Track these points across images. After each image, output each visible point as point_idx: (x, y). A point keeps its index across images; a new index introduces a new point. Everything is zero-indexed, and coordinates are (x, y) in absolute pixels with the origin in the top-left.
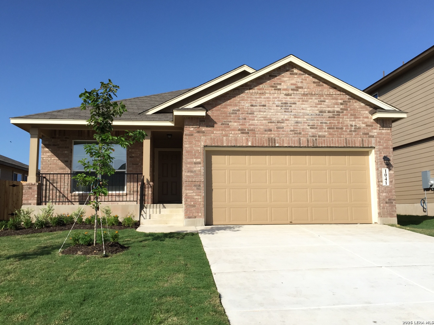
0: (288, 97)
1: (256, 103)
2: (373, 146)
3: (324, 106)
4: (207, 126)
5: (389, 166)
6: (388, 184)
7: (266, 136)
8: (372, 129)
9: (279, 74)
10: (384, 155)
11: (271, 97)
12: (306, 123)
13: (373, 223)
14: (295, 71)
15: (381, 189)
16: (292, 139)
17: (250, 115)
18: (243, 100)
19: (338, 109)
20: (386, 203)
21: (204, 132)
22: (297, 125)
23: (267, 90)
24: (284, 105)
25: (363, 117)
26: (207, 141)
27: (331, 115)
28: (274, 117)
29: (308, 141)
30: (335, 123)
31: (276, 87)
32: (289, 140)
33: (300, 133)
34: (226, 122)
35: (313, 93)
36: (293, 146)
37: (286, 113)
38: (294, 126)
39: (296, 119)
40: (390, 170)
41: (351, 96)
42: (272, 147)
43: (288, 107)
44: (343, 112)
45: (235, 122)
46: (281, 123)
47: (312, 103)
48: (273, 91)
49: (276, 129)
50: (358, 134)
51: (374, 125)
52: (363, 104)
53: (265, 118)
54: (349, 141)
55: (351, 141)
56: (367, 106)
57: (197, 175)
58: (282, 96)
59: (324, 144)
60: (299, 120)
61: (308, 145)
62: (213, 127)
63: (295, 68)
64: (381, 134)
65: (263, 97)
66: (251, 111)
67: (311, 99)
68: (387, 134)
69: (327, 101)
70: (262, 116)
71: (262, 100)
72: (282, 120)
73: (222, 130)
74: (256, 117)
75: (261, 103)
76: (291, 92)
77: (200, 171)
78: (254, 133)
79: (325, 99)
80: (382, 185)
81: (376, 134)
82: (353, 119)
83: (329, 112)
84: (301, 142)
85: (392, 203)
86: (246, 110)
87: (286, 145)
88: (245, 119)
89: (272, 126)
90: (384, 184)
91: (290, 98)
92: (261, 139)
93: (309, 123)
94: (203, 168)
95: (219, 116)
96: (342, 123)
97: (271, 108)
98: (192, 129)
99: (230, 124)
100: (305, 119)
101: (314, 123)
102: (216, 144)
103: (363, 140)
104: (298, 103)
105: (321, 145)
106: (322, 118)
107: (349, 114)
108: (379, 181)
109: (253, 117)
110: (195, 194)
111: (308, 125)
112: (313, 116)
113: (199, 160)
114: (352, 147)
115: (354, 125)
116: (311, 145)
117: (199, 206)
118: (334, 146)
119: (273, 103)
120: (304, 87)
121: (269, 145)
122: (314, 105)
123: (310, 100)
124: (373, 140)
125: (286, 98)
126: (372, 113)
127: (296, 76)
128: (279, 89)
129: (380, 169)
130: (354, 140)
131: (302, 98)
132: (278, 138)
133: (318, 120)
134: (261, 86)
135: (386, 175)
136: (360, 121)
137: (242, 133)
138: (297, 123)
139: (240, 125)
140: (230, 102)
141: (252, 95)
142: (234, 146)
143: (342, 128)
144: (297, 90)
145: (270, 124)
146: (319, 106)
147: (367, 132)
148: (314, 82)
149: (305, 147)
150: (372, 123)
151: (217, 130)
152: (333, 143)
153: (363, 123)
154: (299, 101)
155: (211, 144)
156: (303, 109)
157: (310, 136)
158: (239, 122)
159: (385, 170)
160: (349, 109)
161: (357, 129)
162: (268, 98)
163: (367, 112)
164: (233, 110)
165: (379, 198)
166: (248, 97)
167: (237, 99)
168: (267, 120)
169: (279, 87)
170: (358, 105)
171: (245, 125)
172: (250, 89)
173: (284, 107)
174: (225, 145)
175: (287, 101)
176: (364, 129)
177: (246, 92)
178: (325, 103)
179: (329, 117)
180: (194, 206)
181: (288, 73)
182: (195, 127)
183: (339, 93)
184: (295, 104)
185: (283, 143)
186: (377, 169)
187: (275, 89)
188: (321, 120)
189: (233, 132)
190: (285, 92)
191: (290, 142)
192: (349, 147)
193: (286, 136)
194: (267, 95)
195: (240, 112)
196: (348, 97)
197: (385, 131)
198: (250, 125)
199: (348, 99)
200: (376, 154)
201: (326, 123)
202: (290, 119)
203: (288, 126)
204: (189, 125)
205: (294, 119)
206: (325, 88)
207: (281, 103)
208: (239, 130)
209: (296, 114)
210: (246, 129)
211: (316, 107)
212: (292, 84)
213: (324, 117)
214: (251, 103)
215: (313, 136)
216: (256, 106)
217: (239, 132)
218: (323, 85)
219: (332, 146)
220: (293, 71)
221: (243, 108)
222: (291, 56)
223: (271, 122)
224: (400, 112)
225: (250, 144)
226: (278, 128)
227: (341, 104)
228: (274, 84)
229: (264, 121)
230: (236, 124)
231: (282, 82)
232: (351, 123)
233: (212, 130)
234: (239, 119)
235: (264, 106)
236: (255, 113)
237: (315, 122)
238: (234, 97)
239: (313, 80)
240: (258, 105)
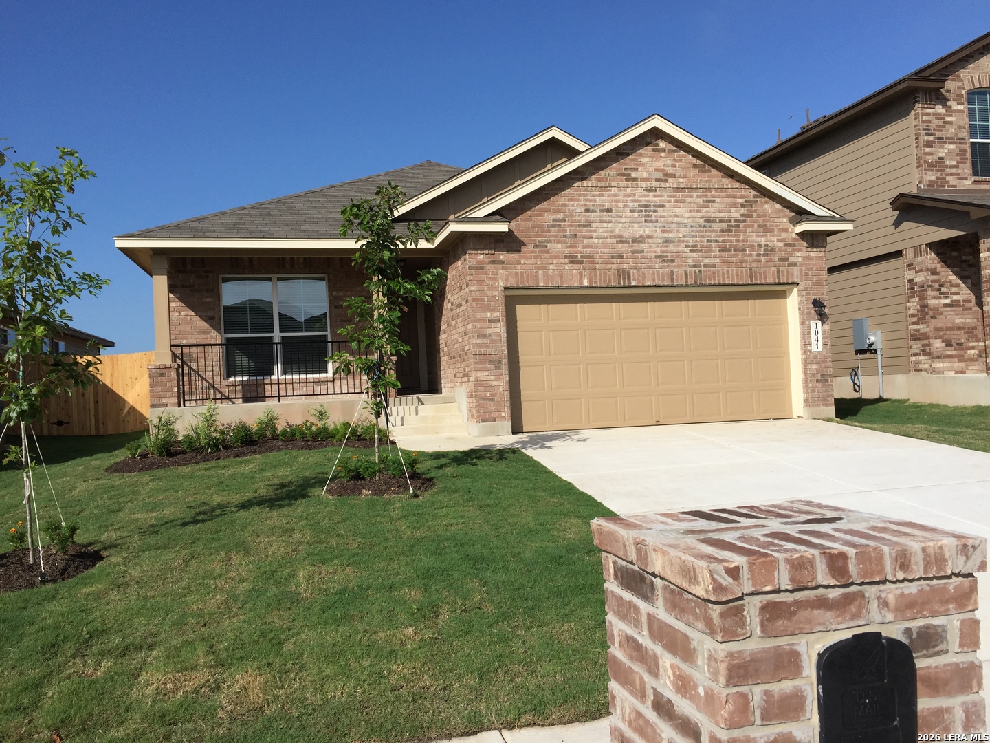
0: (651, 193)
1: (594, 205)
2: (796, 280)
3: (713, 210)
4: (508, 251)
5: (822, 316)
6: (820, 349)
7: (614, 266)
8: (795, 250)
9: (634, 151)
10: (814, 297)
11: (621, 193)
12: (683, 241)
13: (795, 416)
14: (662, 144)
15: (809, 357)
16: (658, 272)
17: (584, 229)
18: (571, 200)
19: (737, 216)
20: (817, 381)
21: (503, 262)
22: (667, 247)
23: (614, 180)
24: (644, 209)
25: (780, 230)
26: (510, 278)
27: (725, 225)
28: (627, 231)
29: (686, 275)
30: (731, 241)
31: (630, 175)
32: (653, 274)
33: (672, 261)
34: (542, 242)
35: (694, 186)
36: (661, 284)
37: (647, 224)
38: (662, 247)
39: (666, 235)
40: (823, 323)
41: (758, 191)
42: (625, 287)
43: (650, 213)
44: (744, 221)
45: (559, 242)
46: (639, 242)
47: (692, 205)
48: (625, 183)
49: (630, 254)
50: (770, 261)
51: (797, 243)
52: (778, 206)
53: (611, 234)
54: (756, 272)
55: (760, 273)
56: (785, 210)
57: (494, 341)
58: (640, 192)
59: (715, 280)
60: (671, 236)
61: (686, 282)
62: (519, 251)
63: (662, 138)
64: (810, 259)
65: (606, 194)
66: (586, 221)
67: (691, 197)
68: (819, 259)
69: (718, 200)
70: (606, 229)
71: (605, 200)
72: (641, 236)
73: (536, 257)
74: (595, 231)
75: (603, 205)
76: (655, 184)
77: (499, 335)
78: (593, 262)
79: (713, 196)
80: (810, 351)
81: (800, 259)
82: (762, 233)
83: (722, 221)
84: (675, 277)
85: (827, 381)
86: (577, 219)
87: (649, 284)
88: (576, 236)
89: (624, 248)
90: (814, 348)
91: (655, 196)
92: (605, 273)
93: (687, 242)
94: (504, 329)
95: (528, 230)
96: (743, 241)
97: (621, 214)
98: (482, 256)
99: (549, 245)
100: (681, 235)
101: (696, 241)
102: (526, 285)
103: (778, 272)
104: (667, 205)
105: (708, 283)
106: (710, 231)
107: (756, 225)
108: (806, 344)
109: (591, 231)
110: (492, 378)
111: (687, 246)
112: (694, 229)
113: (496, 315)
114: (761, 284)
115: (763, 243)
116: (691, 281)
117: (501, 399)
118: (731, 282)
119: (625, 206)
120: (677, 175)
121: (619, 283)
122: (696, 209)
123: (689, 200)
124: (796, 270)
125: (648, 196)
126: (795, 222)
127: (663, 154)
128: (635, 180)
129: (807, 322)
130: (765, 272)
131: (675, 196)
132: (635, 271)
133: (703, 236)
134: (602, 173)
135: (817, 332)
136: (773, 236)
137: (572, 262)
138: (667, 241)
139: (567, 247)
140: (549, 204)
141: (586, 190)
142: (558, 288)
143: (744, 251)
144: (666, 181)
145: (620, 245)
146: (704, 210)
147: (786, 256)
148: (695, 166)
149: (682, 286)
150: (795, 239)
151: (526, 258)
152: (728, 277)
153: (779, 241)
154: (670, 201)
155: (518, 283)
156: (676, 216)
157: (690, 266)
158: (565, 242)
159: (815, 324)
160: (755, 215)
161: (770, 251)
162: (615, 196)
163: (785, 220)
164: (554, 220)
165: (806, 374)
166: (580, 195)
167: (561, 198)
168: (615, 237)
169: (634, 175)
170: (770, 207)
171: (576, 247)
172: (583, 179)
173: (644, 213)
174: (541, 285)
175: (648, 201)
176: (780, 250)
177: (576, 185)
178: (715, 205)
179: (722, 231)
180: (491, 400)
181: (649, 148)
182: (487, 252)
183: (737, 185)
184: (663, 206)
185: (644, 279)
186: (803, 323)
187: (627, 180)
188: (709, 236)
189: (555, 262)
190: (644, 185)
191: (656, 278)
192: (757, 284)
193: (649, 267)
194: (614, 191)
195: (566, 223)
196: (753, 192)
197: (815, 254)
198: (584, 247)
199: (754, 196)
200: (799, 295)
201: (717, 241)
202: (655, 235)
203: (651, 247)
204: (475, 250)
205: (661, 235)
206: (714, 176)
207: (639, 206)
208: (566, 257)
209: (665, 225)
210: (579, 255)
211: (699, 211)
212: (656, 170)
213: (714, 231)
214: (585, 205)
215: (695, 266)
216: (595, 211)
217: (567, 261)
218: (710, 171)
219: (727, 282)
220: (658, 145)
221: (572, 215)
222: (656, 116)
223: (621, 242)
224: (842, 219)
225: (586, 283)
226: (633, 252)
227: (743, 206)
228: (625, 169)
229: (609, 240)
230: (559, 245)
231: (639, 165)
232: (759, 240)
233: (517, 257)
234: (565, 237)
235: (609, 211)
236: (593, 225)
237: (698, 239)
238: (556, 194)
239: (694, 162)
240: (598, 209)
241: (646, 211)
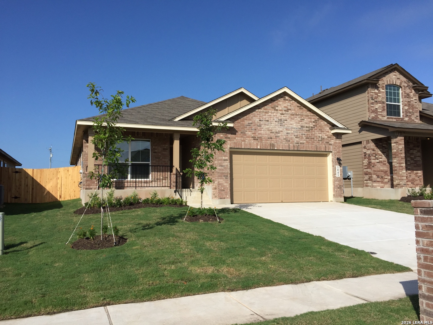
0: (283, 116)
1: (262, 119)
2: (331, 150)
3: (303, 123)
4: (231, 134)
5: (340, 164)
6: (339, 176)
7: (269, 142)
8: (331, 139)
9: (277, 99)
10: (337, 157)
11: (272, 115)
12: (293, 134)
13: (329, 201)
14: (287, 98)
15: (335, 179)
16: (284, 145)
17: (259, 127)
18: (254, 116)
19: (312, 125)
20: (338, 188)
21: (229, 138)
22: (288, 135)
23: (270, 110)
24: (280, 121)
25: (326, 132)
26: (232, 144)
27: (308, 129)
28: (274, 129)
29: (294, 146)
30: (310, 135)
31: (275, 108)
32: (283, 145)
33: (289, 141)
34: (244, 131)
35: (298, 114)
36: (285, 149)
37: (281, 127)
38: (286, 135)
39: (287, 131)
40: (340, 167)
41: (319, 117)
42: (272, 150)
43: (282, 123)
44: (314, 128)
45: (250, 131)
46: (278, 133)
47: (297, 120)
48: (273, 111)
49: (275, 137)
50: (323, 143)
51: (332, 137)
52: (326, 123)
53: (268, 130)
54: (318, 147)
55: (319, 147)
56: (328, 124)
57: (225, 168)
58: (279, 115)
59: (304, 149)
60: (289, 131)
61: (294, 149)
62: (236, 134)
63: (287, 96)
64: (336, 143)
65: (267, 114)
66: (260, 124)
67: (296, 118)
68: (339, 143)
69: (305, 119)
70: (266, 128)
71: (266, 117)
72: (279, 131)
73: (241, 137)
74: (263, 128)
75: (266, 119)
76: (284, 112)
77: (227, 166)
78: (262, 140)
79: (304, 118)
80: (336, 177)
81: (333, 143)
82: (320, 132)
83: (307, 127)
84: (290, 147)
85: (341, 188)
86: (256, 123)
87: (281, 149)
88: (256, 130)
89: (273, 135)
90: (337, 176)
91: (284, 117)
92: (266, 144)
93: (295, 134)
94: (229, 164)
95: (239, 127)
96: (314, 135)
97: (272, 123)
98: (222, 135)
99: (246, 132)
100: (292, 132)
101: (298, 134)
102: (237, 147)
103: (325, 147)
104: (288, 120)
105: (301, 150)
106: (303, 131)
107: (318, 129)
108: (334, 174)
109: (261, 128)
110: (224, 182)
111: (294, 136)
112: (297, 130)
113: (226, 158)
114: (319, 151)
115: (320, 136)
116: (296, 149)
117: (227, 190)
118: (309, 150)
119: (273, 119)
120: (292, 109)
121: (271, 148)
122: (298, 122)
123: (295, 119)
124: (331, 147)
125: (281, 116)
126: (331, 129)
127: (287, 101)
128: (277, 110)
129: (335, 166)
130: (321, 147)
131: (291, 117)
132: (276, 144)
133: (300, 132)
134: (266, 107)
135: (338, 170)
136: (324, 134)
137: (254, 139)
138: (287, 134)
139: (253, 134)
140: (247, 117)
141: (260, 113)
142: (249, 149)
143: (314, 138)
144: (288, 111)
145: (271, 134)
146: (301, 123)
147: (328, 141)
148: (298, 106)
149: (292, 150)
150: (331, 135)
151: (238, 137)
152: (308, 148)
153: (326, 135)
154: (289, 119)
155: (234, 147)
156: (291, 124)
157: (295, 143)
158: (252, 132)
159: (338, 167)
160: (318, 126)
161: (323, 139)
162: (270, 115)
163: (328, 128)
164: (248, 123)
165: (334, 185)
166: (258, 115)
167: (251, 115)
168: (269, 131)
169: (277, 108)
170: (323, 123)
171: (255, 134)
172: (259, 109)
173: (280, 123)
174: (243, 147)
175: (282, 118)
176: (326, 139)
177: (256, 111)
178: (305, 121)
179: (307, 131)
180: (224, 190)
181: (282, 99)
182: (224, 134)
183: (312, 114)
184: (286, 120)
185: (279, 147)
186: (333, 166)
187: (274, 110)
188: (302, 133)
189: (248, 139)
190: (280, 112)
191: (284, 147)
192: (318, 151)
193: (281, 143)
194: (270, 114)
195: (253, 125)
196: (317, 117)
197: (338, 141)
198: (259, 134)
199: (318, 119)
200: (332, 156)
201: (305, 134)
202: (283, 131)
203: (282, 135)
204: (220, 133)
205: (286, 131)
206: (304, 111)
207: (278, 120)
208: (252, 137)
209: (287, 127)
210: (257, 137)
211: (299, 123)
212: (285, 107)
213: (304, 131)
214: (259, 118)
215: (297, 143)
216: (263, 121)
217: (252, 139)
218: (303, 109)
219: (308, 150)
220: (285, 98)
221: (255, 122)
222: (286, 87)
223: (272, 133)
224: (348, 129)
225: (259, 147)
226: (276, 137)
227: (314, 122)
228: (274, 106)
229: (268, 132)
230: (250, 133)
231: (279, 105)
232: (319, 135)
233: (235, 136)
234: (252, 130)
235: (268, 121)
236: (262, 126)
237: (298, 133)
238: (249, 114)
239: (298, 105)
240: (264, 120)
241: (280, 122)
